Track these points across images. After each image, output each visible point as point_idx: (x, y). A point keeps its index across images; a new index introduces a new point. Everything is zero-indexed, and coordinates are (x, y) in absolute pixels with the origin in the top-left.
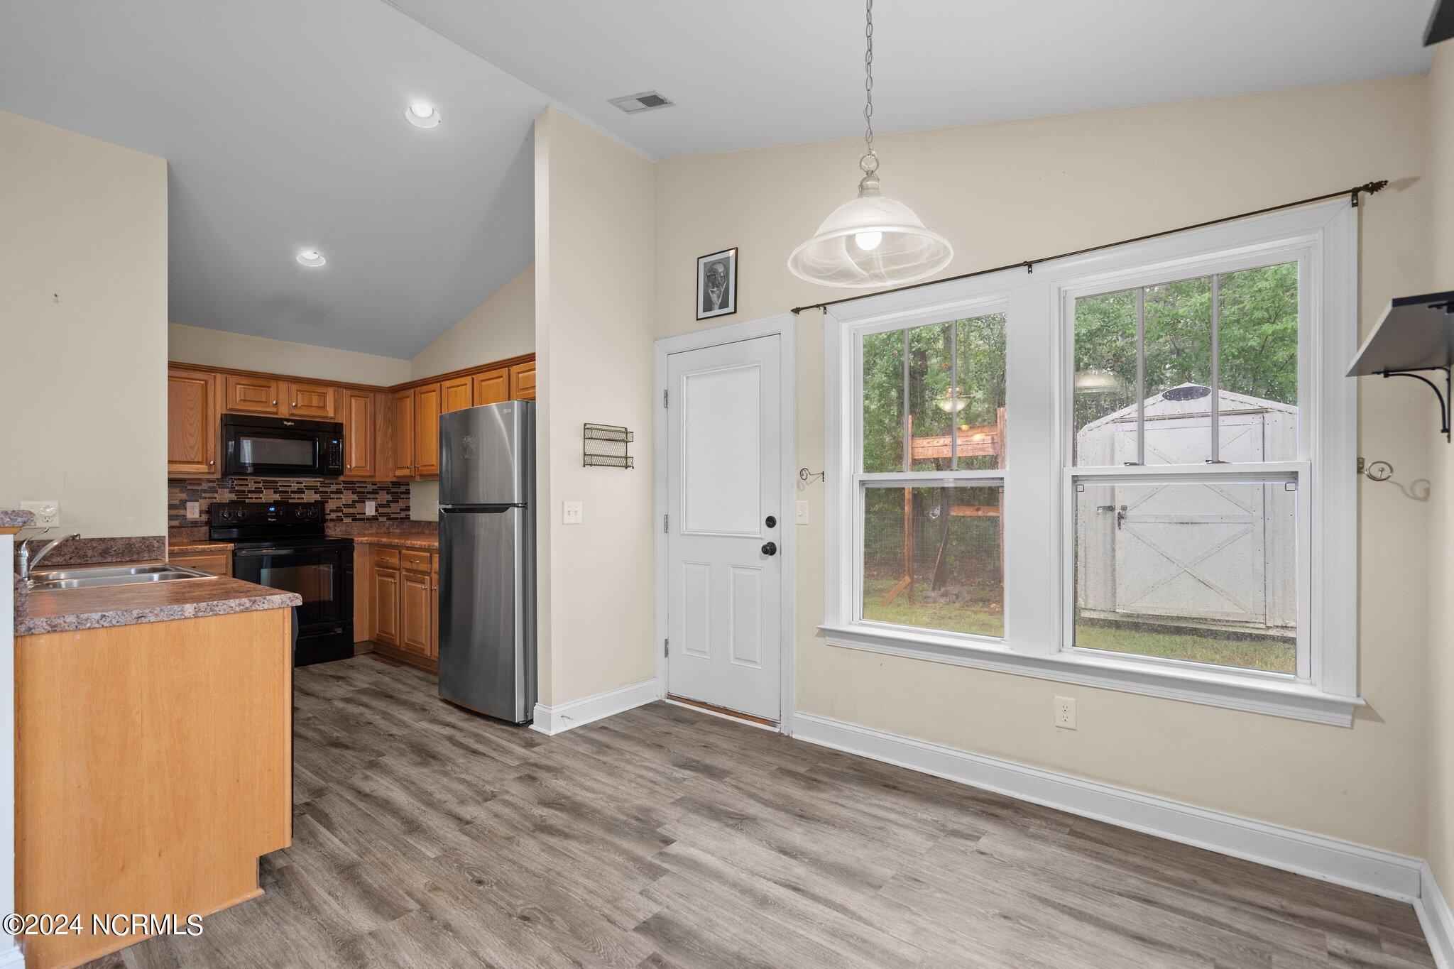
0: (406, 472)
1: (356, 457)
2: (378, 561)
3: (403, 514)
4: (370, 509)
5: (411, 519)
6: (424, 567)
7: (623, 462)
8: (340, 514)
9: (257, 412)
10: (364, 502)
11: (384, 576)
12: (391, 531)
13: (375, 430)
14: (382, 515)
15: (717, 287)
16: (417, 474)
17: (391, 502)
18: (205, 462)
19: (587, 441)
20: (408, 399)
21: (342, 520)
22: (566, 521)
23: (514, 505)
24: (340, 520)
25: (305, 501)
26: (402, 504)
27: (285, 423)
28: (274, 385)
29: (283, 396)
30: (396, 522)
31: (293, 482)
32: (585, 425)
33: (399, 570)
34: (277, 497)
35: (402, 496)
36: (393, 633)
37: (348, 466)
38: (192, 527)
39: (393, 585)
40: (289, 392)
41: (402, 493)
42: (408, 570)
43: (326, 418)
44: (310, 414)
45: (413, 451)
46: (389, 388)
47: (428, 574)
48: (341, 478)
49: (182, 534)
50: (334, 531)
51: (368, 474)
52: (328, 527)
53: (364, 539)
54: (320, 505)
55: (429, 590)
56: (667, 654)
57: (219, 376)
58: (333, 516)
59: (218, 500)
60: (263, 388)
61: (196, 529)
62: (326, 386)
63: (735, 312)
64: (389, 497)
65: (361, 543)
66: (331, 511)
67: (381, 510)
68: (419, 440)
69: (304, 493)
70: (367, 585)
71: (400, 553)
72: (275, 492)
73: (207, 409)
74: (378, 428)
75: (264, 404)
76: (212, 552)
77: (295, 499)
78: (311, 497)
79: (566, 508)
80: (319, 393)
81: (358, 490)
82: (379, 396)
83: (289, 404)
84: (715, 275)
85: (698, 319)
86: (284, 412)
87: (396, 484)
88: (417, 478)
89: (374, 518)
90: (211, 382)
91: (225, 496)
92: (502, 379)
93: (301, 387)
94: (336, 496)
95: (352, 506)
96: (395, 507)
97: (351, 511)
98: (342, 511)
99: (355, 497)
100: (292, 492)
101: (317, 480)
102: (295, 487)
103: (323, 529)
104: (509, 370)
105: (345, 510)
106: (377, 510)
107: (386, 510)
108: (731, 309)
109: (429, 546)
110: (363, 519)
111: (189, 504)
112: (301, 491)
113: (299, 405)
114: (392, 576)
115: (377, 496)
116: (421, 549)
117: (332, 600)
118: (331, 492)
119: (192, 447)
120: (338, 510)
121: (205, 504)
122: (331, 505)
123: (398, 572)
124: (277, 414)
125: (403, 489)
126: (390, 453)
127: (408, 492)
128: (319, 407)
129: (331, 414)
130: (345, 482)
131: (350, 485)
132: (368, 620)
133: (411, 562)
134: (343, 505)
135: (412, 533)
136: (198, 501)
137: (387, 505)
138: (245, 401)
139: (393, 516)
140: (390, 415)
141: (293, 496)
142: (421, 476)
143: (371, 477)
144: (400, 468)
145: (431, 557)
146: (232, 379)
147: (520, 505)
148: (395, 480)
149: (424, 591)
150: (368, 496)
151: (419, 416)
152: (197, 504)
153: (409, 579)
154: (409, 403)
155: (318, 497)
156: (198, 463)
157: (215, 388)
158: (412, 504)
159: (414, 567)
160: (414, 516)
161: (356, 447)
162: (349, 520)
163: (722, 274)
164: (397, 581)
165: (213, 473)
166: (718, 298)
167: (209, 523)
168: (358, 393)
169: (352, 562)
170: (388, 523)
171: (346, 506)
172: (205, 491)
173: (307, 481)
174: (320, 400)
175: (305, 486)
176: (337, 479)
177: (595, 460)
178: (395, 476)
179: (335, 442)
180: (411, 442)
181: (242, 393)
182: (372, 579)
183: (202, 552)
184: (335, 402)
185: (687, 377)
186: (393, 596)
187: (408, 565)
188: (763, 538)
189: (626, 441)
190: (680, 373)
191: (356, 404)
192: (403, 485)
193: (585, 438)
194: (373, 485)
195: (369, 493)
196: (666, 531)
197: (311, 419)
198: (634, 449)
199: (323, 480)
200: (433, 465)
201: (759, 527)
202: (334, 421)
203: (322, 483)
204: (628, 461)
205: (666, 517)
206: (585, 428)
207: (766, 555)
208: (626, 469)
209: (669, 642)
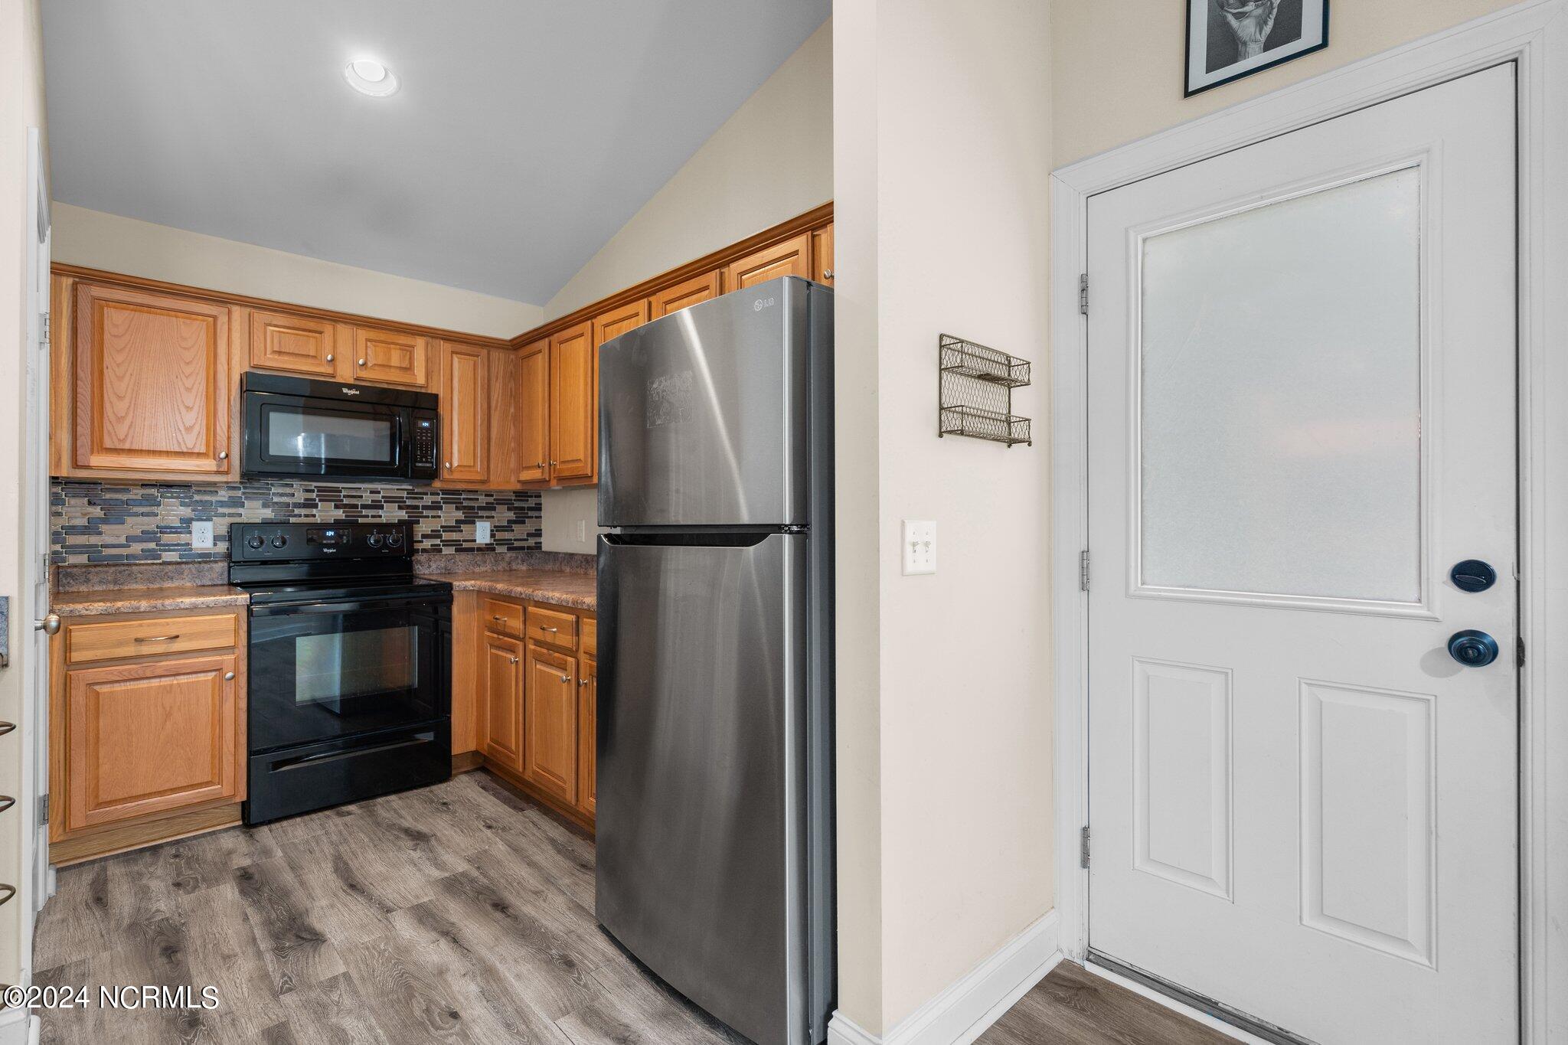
0: (536, 474)
1: (459, 452)
2: (491, 622)
3: (532, 542)
4: (482, 533)
5: (543, 549)
6: (565, 640)
7: (1001, 429)
8: (438, 541)
9: (301, 372)
10: (473, 523)
11: (499, 648)
12: (514, 567)
13: (489, 407)
14: (501, 542)
16: (552, 477)
17: (515, 522)
18: (211, 454)
19: (944, 374)
20: (540, 356)
21: (440, 551)
22: (910, 568)
23: (779, 528)
24: (436, 550)
25: (384, 520)
26: (529, 526)
27: (345, 390)
28: (328, 328)
29: (344, 350)
30: (521, 554)
31: (365, 490)
32: (941, 337)
33: (523, 640)
34: (340, 514)
35: (530, 513)
36: (513, 748)
37: (448, 465)
38: (200, 563)
39: (514, 666)
40: (355, 343)
41: (530, 509)
42: (537, 643)
43: (410, 385)
44: (386, 378)
45: (547, 439)
46: (511, 341)
47: (573, 653)
48: (437, 484)
49: (182, 573)
50: (427, 570)
51: (479, 478)
52: (419, 562)
53: (469, 584)
54: (406, 527)
55: (573, 683)
56: (1085, 862)
57: (236, 310)
58: (427, 544)
59: (244, 519)
60: (310, 334)
61: (207, 566)
62: (412, 334)
63: (1325, 44)
64: (511, 515)
65: (465, 590)
66: (424, 536)
67: (499, 535)
68: (555, 421)
69: (382, 507)
70: (473, 658)
71: (525, 610)
72: (337, 507)
73: (215, 363)
74: (493, 404)
75: (310, 361)
76: (210, 609)
77: (367, 517)
78: (392, 514)
79: (910, 537)
80: (401, 344)
81: (465, 503)
82: (496, 355)
83: (355, 363)
85: (1187, 94)
86: (345, 374)
87: (521, 495)
88: (555, 485)
89: (489, 548)
90: (223, 320)
91: (255, 512)
92: (707, 292)
93: (372, 334)
94: (431, 513)
95: (456, 528)
96: (519, 531)
97: (454, 536)
98: (440, 537)
99: (460, 515)
100: (364, 507)
101: (403, 487)
102: (368, 499)
103: (409, 566)
104: (721, 274)
105: (445, 536)
106: (493, 536)
107: (507, 535)
108: (1311, 34)
109: (575, 602)
110: (472, 550)
111: (196, 526)
112: (376, 505)
113: (370, 364)
114: (512, 650)
115: (493, 513)
116: (559, 607)
117: (416, 685)
118: (425, 507)
119: (189, 429)
120: (435, 534)
121: (222, 525)
122: (424, 527)
123: (520, 644)
124: (334, 377)
125: (532, 502)
126: (513, 445)
127: (538, 508)
128: (401, 368)
129: (420, 380)
130: (445, 492)
131: (452, 496)
132: (474, 718)
133: (543, 629)
134: (442, 527)
135: (544, 572)
136: (209, 519)
137: (507, 528)
138: (280, 353)
139: (517, 544)
140: (512, 384)
141: (364, 512)
142: (560, 479)
143: (483, 482)
144: (528, 468)
145: (577, 622)
146: (261, 317)
147: (795, 528)
148: (518, 487)
149: (565, 685)
150: (481, 513)
151: (556, 381)
152: (209, 525)
153: (539, 659)
154: (540, 361)
155: (403, 515)
156: (199, 455)
157: (229, 329)
158: (546, 525)
159: (549, 639)
160: (549, 543)
161: (460, 434)
162: (451, 550)
164: (520, 659)
165: (227, 473)
166: (1262, 24)
167: (229, 556)
168: (464, 348)
169: (450, 620)
170: (509, 555)
171: (446, 529)
172: (222, 504)
173: (386, 488)
174: (404, 356)
175: (383, 497)
176: (432, 485)
177: (970, 424)
178: (519, 481)
179: (427, 424)
180: (544, 425)
181: (276, 341)
182: (481, 650)
183: (193, 610)
184: (427, 361)
185: (1146, 238)
186: (513, 683)
187: (537, 634)
188: (1441, 619)
189: (1008, 383)
190: (1127, 230)
191: (460, 366)
192: (531, 497)
193: (941, 370)
194: (486, 495)
195: (481, 508)
196: (1084, 586)
197: (391, 387)
198: (1023, 402)
199: (411, 488)
200: (579, 460)
201: (1415, 587)
202: (429, 392)
203: (410, 492)
204: (1013, 430)
205: (1085, 555)
206: (941, 347)
207: (1457, 665)
208: (1009, 446)
209: (1092, 832)
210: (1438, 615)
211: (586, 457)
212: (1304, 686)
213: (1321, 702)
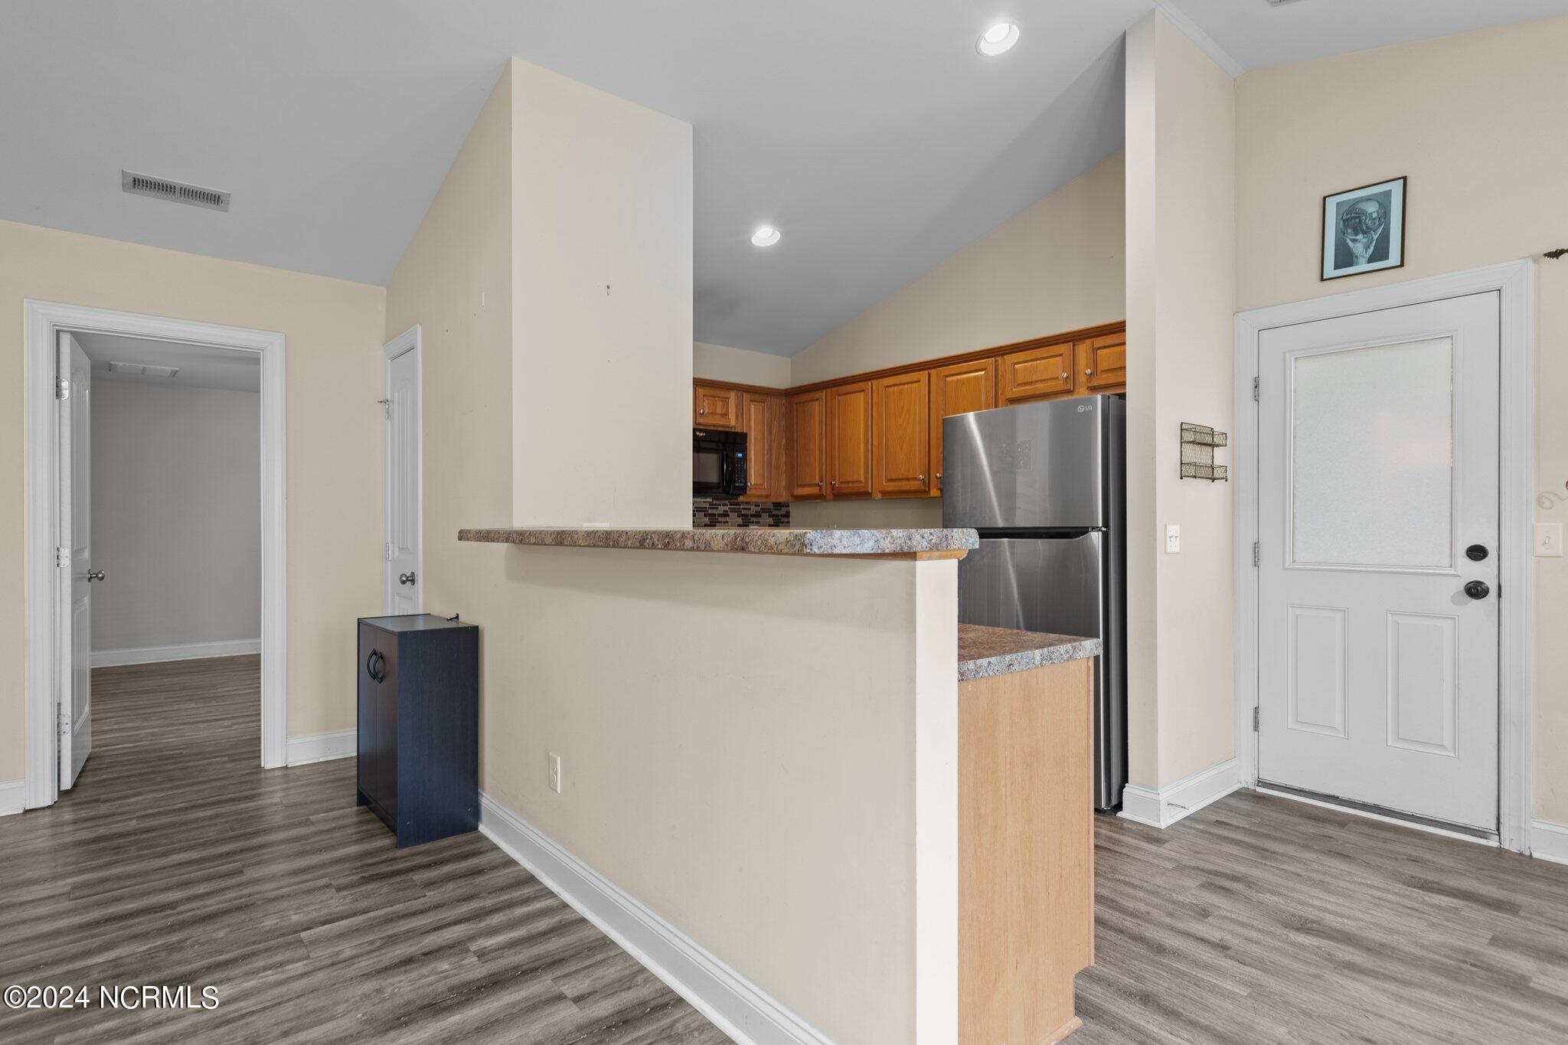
0: (813, 490)
1: (753, 473)
7: (1209, 472)
13: (771, 441)
15: (1364, 233)
16: (829, 492)
17: (773, 526)
19: (1183, 444)
20: (816, 403)
22: (1169, 550)
32: (1182, 424)
37: (749, 484)
41: (782, 516)
43: (728, 427)
44: (714, 422)
45: (825, 466)
46: (786, 390)
51: (766, 494)
56: (1256, 727)
62: (727, 389)
63: (1402, 265)
64: (772, 521)
68: (835, 451)
74: (773, 438)
79: (1169, 534)
80: (724, 398)
81: (743, 512)
82: (775, 399)
84: (1359, 217)
85: (1322, 280)
87: (778, 505)
93: (708, 391)
99: (740, 521)
104: (996, 360)
108: (1394, 258)
113: (705, 413)
115: (760, 519)
118: (719, 515)
125: (784, 510)
126: (785, 467)
127: (787, 515)
128: (721, 414)
129: (733, 423)
131: (739, 507)
140: (784, 422)
142: (836, 495)
144: (803, 485)
147: (1104, 529)
150: (752, 519)
151: (835, 421)
154: (817, 408)
161: (755, 461)
163: (1375, 215)
166: (1367, 247)
168: (756, 397)
174: (724, 406)
176: (736, 499)
177: (1194, 471)
178: (793, 496)
179: (740, 455)
180: (822, 454)
184: (736, 408)
185: (1296, 359)
188: (1461, 575)
189: (1212, 445)
190: (1284, 353)
191: (754, 411)
192: (783, 506)
193: (1181, 443)
194: (755, 506)
195: (752, 516)
196: (1256, 564)
197: (715, 429)
198: (1220, 456)
199: (711, 500)
200: (861, 482)
201: (1448, 559)
202: (736, 431)
203: (711, 504)
204: (1215, 471)
205: (1256, 545)
206: (1182, 430)
207: (1468, 598)
208: (1213, 481)
209: (1260, 710)
210: (1460, 573)
211: (866, 479)
212: (1389, 615)
213: (1398, 624)
